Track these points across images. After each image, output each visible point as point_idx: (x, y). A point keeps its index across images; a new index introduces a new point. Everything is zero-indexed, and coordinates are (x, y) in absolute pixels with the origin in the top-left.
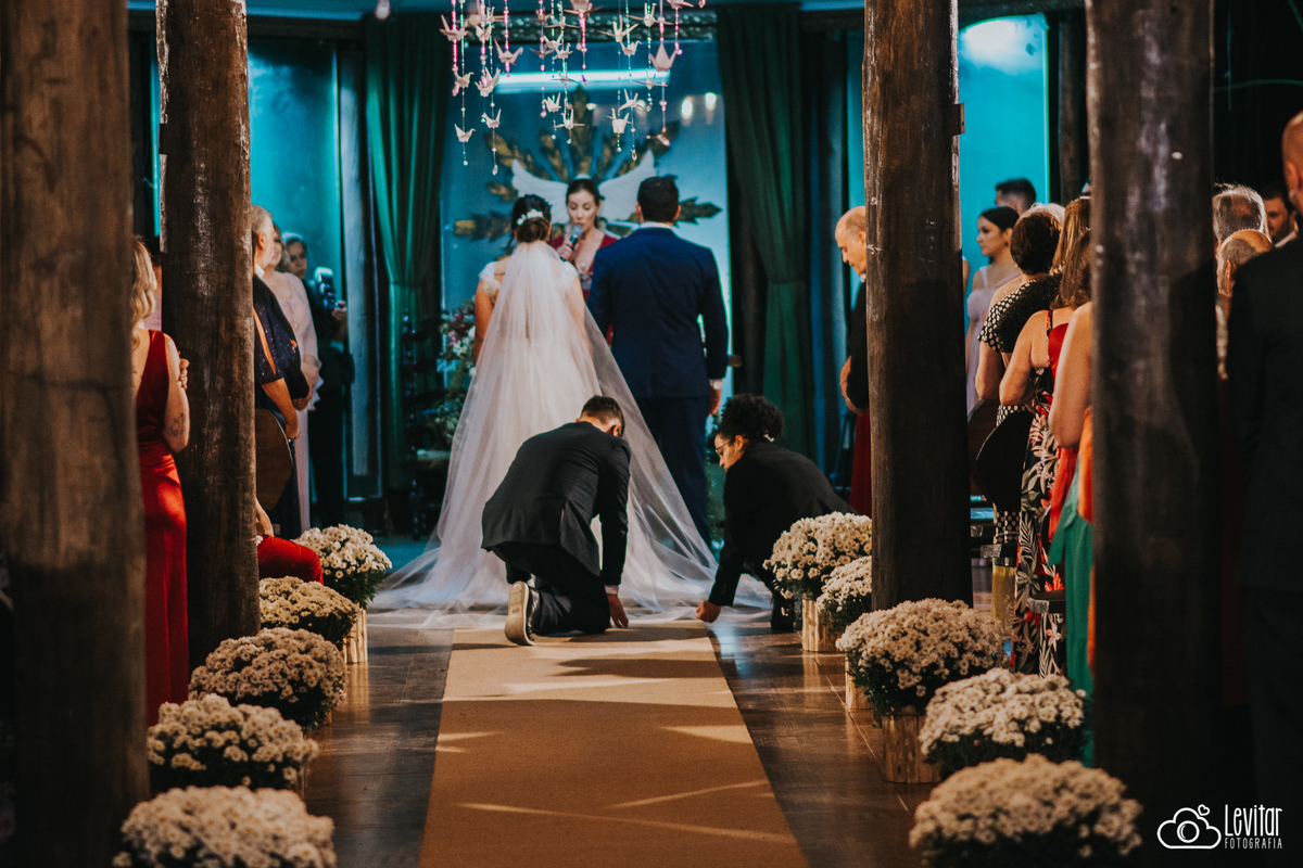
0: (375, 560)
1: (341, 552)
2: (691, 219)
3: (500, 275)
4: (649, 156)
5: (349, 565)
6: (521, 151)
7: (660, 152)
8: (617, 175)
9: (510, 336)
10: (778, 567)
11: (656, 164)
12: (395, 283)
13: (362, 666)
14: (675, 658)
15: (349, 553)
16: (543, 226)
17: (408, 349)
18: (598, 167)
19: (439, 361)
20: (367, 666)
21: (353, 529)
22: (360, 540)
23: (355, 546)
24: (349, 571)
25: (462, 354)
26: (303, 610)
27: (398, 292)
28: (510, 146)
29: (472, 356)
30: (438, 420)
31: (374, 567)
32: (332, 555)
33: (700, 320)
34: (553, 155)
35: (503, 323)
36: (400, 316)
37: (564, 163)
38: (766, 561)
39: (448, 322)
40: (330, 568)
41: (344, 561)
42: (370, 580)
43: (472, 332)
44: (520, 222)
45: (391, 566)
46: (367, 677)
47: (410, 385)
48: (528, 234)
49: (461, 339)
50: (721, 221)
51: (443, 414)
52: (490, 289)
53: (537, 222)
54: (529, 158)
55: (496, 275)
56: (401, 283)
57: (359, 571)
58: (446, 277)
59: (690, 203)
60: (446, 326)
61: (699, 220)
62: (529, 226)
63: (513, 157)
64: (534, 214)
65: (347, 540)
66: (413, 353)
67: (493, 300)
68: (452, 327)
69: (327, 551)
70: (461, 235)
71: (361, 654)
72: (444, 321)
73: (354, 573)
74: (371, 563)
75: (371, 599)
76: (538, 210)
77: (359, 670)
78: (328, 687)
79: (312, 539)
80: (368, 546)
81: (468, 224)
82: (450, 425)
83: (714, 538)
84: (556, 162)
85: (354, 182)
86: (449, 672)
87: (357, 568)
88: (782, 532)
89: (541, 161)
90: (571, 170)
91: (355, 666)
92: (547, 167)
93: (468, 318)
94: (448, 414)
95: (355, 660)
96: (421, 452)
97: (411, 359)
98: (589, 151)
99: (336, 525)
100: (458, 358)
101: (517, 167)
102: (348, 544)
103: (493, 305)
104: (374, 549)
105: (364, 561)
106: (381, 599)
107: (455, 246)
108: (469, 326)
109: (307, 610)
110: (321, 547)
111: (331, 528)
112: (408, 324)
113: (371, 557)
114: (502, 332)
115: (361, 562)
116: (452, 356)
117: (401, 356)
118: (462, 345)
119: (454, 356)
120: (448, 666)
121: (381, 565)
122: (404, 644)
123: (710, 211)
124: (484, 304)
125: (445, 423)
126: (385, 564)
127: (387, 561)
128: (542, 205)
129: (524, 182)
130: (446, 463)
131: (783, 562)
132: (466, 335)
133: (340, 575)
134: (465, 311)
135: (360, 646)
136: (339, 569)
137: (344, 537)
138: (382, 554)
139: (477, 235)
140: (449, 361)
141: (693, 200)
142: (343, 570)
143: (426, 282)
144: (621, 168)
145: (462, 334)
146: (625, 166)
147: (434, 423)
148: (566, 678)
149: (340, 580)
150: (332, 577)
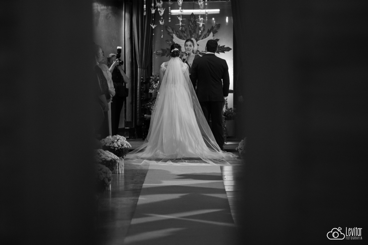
0: (126, 145)
1: (117, 143)
2: (223, 52)
3: (166, 66)
4: (211, 34)
5: (119, 146)
6: (175, 31)
7: (215, 32)
8: (202, 39)
9: (168, 83)
10: (240, 150)
11: (213, 36)
12: (139, 68)
13: (122, 175)
14: (210, 175)
15: (119, 143)
16: (178, 53)
17: (142, 86)
18: (197, 36)
19: (149, 90)
20: (124, 175)
21: (121, 136)
22: (122, 139)
23: (122, 141)
24: (119, 148)
25: (156, 88)
26: (103, 158)
27: (140, 70)
28: (173, 30)
29: (158, 88)
30: (148, 106)
31: (126, 147)
32: (114, 143)
33: (222, 80)
34: (185, 33)
35: (167, 79)
36: (140, 77)
37: (188, 35)
38: (237, 148)
39: (152, 79)
40: (114, 147)
41: (118, 145)
42: (125, 151)
43: (158, 82)
44: (172, 51)
45: (131, 147)
46: (124, 178)
47: (143, 96)
48: (175, 55)
49: (156, 84)
50: (231, 52)
51: (150, 105)
52: (163, 70)
53: (177, 51)
54: (178, 33)
55: (165, 66)
56: (141, 68)
57: (122, 148)
58: (154, 66)
59: (223, 47)
60: (151, 80)
61: (225, 52)
62: (174, 53)
63: (174, 33)
64: (176, 49)
65: (119, 139)
66: (144, 87)
67: (164, 72)
68: (153, 81)
69: (113, 142)
70: (158, 54)
71: (122, 171)
72: (151, 79)
73: (121, 148)
74: (125, 146)
75: (125, 156)
76: (177, 48)
77: (121, 176)
78: (106, 180)
79: (109, 139)
80: (125, 141)
81: (161, 52)
82: (152, 108)
83: (225, 141)
84: (185, 35)
85: (128, 39)
86: (146, 177)
87: (121, 147)
88: (241, 140)
89: (181, 34)
90: (190, 37)
91: (120, 175)
92: (183, 36)
93: (158, 78)
94: (151, 105)
95: (120, 173)
96: (145, 115)
97: (143, 89)
98: (195, 32)
99: (116, 135)
100: (155, 89)
101: (174, 36)
102: (119, 140)
103: (164, 74)
104: (127, 142)
105: (123, 145)
106: (128, 156)
107: (157, 58)
108: (158, 80)
109: (104, 158)
110: (111, 141)
111: (115, 136)
112: (143, 79)
113: (125, 144)
114: (166, 82)
115: (122, 145)
116: (153, 89)
117: (141, 88)
118: (156, 85)
119: (154, 89)
120: (146, 175)
121: (128, 147)
122: (135, 169)
123: (228, 49)
124: (162, 74)
125: (150, 107)
126: (129, 146)
127: (130, 145)
128: (179, 47)
129: (176, 40)
130: (150, 118)
131: (241, 148)
132: (157, 83)
133: (116, 149)
134: (157, 76)
135: (122, 169)
136: (116, 147)
137: (118, 138)
138: (128, 143)
139: (163, 55)
140: (152, 90)
141: (224, 46)
142: (117, 148)
143: (148, 68)
144: (204, 37)
145: (156, 82)
146: (205, 36)
147: (147, 107)
148: (178, 179)
149: (116, 150)
150: (114, 149)
